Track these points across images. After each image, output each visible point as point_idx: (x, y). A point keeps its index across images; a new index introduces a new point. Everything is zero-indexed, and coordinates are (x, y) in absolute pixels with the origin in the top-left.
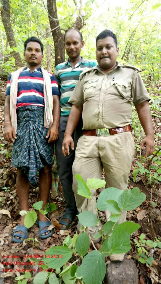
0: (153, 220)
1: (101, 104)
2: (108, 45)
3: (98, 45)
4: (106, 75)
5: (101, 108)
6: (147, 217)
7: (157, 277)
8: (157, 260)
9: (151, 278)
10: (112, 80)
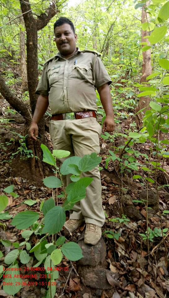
0: (123, 204)
1: (65, 88)
2: (66, 31)
3: (56, 32)
4: (67, 60)
5: (65, 91)
6: (117, 202)
7: (124, 251)
8: (125, 237)
9: (118, 252)
10: (74, 64)
